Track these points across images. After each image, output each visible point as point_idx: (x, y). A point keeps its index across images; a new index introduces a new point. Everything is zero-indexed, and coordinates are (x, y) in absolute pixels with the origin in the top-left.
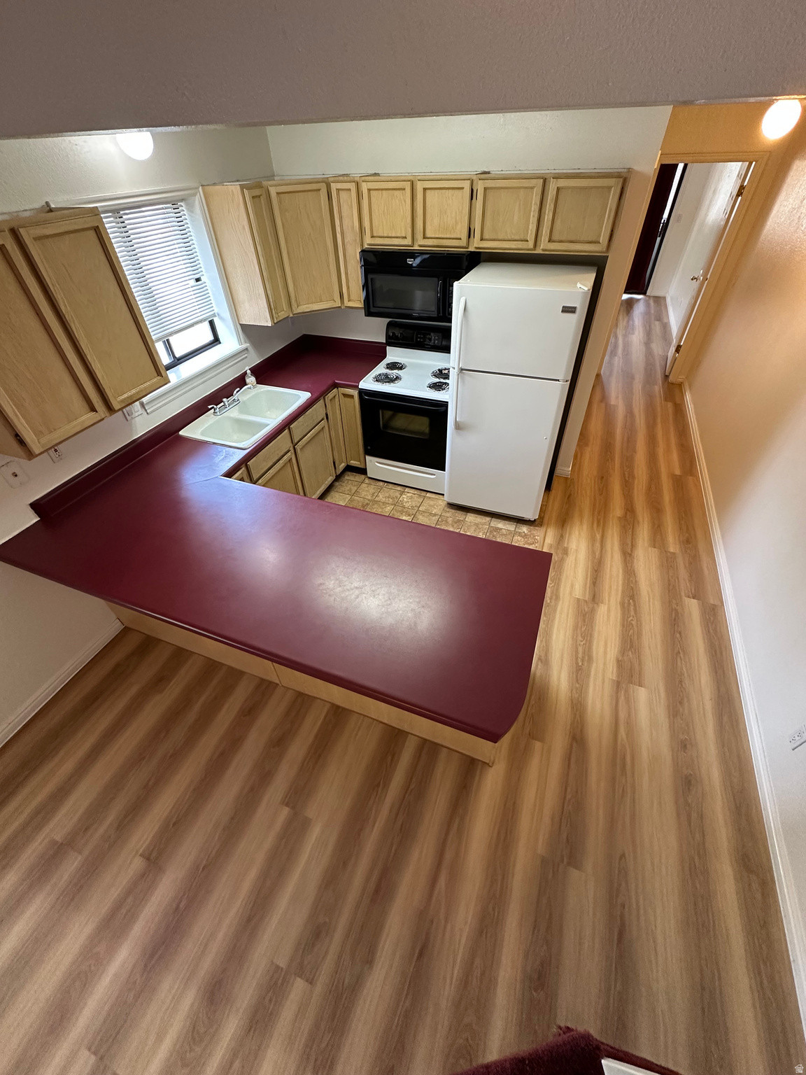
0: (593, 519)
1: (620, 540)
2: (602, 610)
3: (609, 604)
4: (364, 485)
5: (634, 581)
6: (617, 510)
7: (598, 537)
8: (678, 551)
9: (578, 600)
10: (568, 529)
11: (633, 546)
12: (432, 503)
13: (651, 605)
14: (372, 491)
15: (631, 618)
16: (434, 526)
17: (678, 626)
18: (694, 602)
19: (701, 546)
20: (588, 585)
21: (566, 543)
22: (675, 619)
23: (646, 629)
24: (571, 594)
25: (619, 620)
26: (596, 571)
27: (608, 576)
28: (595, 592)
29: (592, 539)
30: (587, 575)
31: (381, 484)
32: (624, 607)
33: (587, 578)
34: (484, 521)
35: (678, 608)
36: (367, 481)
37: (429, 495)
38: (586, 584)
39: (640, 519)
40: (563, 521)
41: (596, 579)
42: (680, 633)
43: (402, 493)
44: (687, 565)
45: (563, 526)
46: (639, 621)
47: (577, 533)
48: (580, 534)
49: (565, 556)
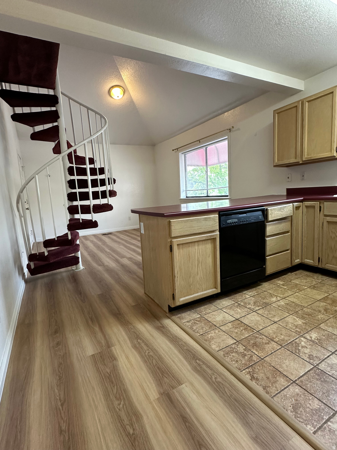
3: (151, 403)
9: (180, 383)
24: (192, 384)
28: (175, 407)
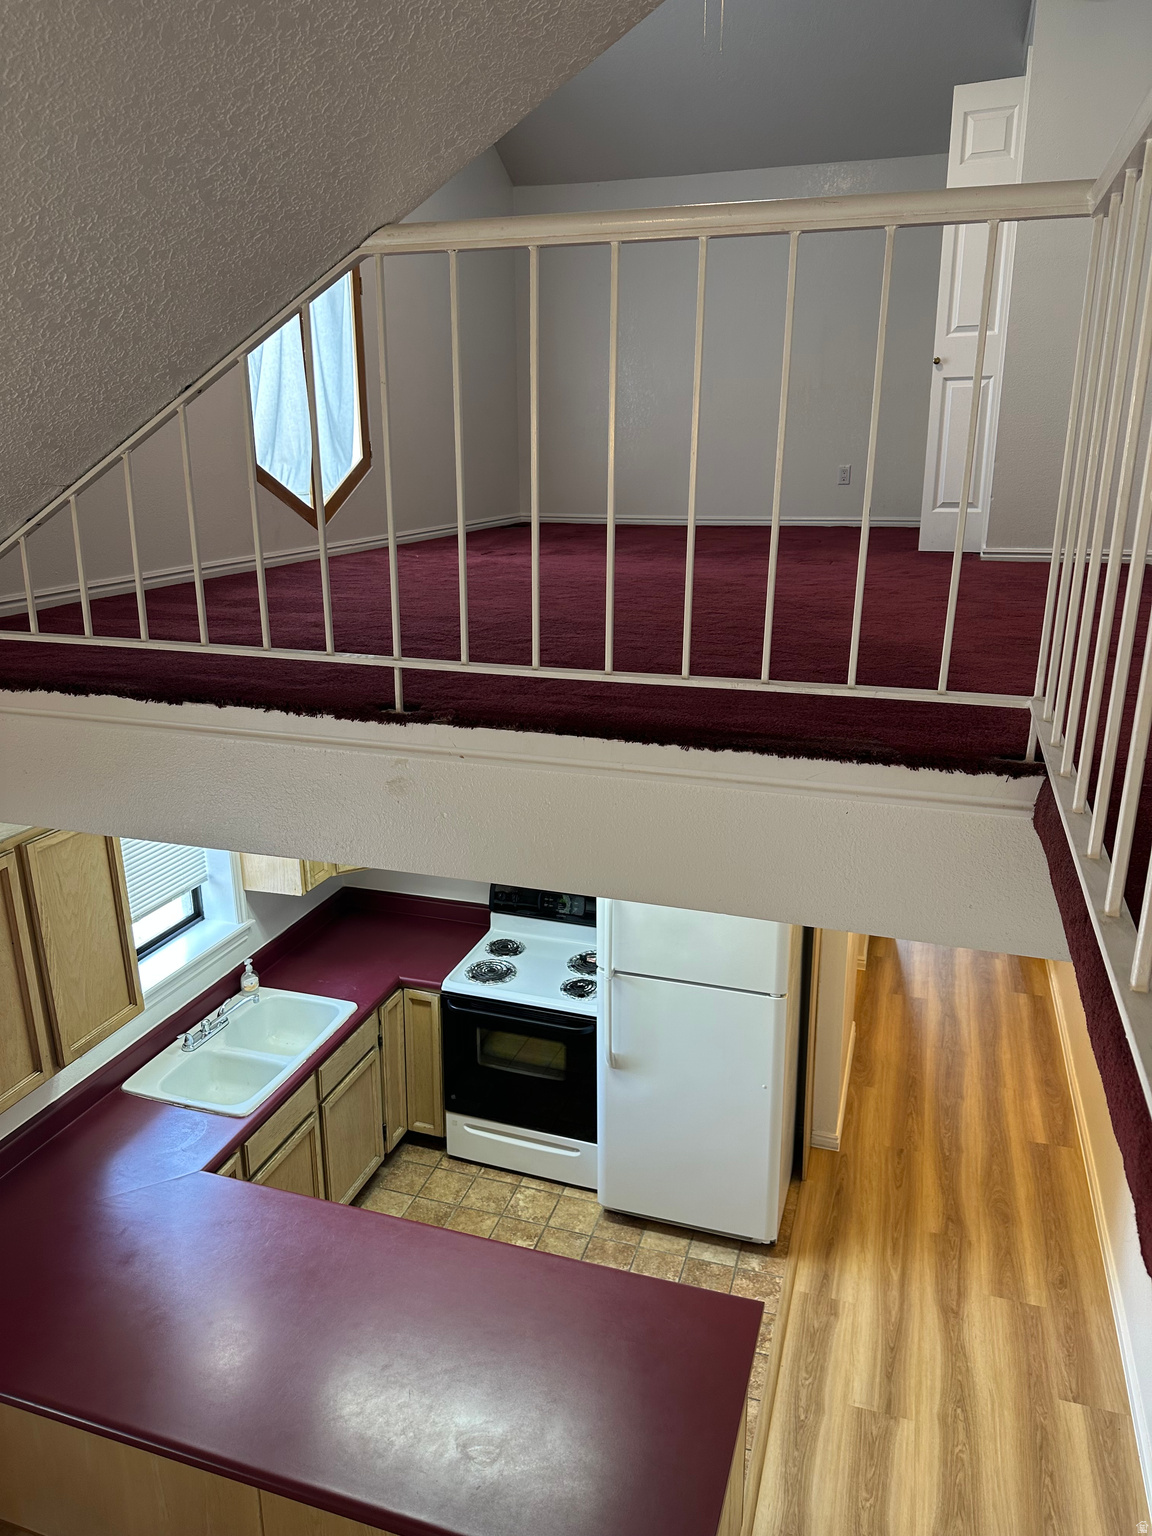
0: (885, 1239)
1: (937, 1284)
2: (905, 1430)
3: (917, 1421)
4: (439, 1173)
5: (964, 1369)
6: (929, 1217)
7: (895, 1276)
8: (1044, 1305)
9: (859, 1412)
10: (838, 1260)
11: (961, 1294)
12: (573, 1209)
13: (997, 1419)
14: (455, 1185)
15: (960, 1447)
16: (578, 1258)
17: (1047, 1461)
18: (1076, 1409)
19: (1087, 1292)
20: (878, 1380)
21: (834, 1292)
22: (1041, 1447)
23: (988, 1467)
24: (845, 1396)
25: (936, 1452)
26: (892, 1349)
27: (914, 1361)
28: (890, 1393)
29: (884, 1282)
30: (875, 1359)
31: (474, 1169)
32: (946, 1424)
33: (875, 1365)
34: (676, 1247)
35: (1046, 1422)
36: (445, 1163)
37: (568, 1192)
38: (874, 1376)
39: (974, 1238)
40: (829, 1246)
41: (892, 1365)
42: (1051, 1476)
43: (515, 1189)
44: (1062, 1331)
45: (828, 1255)
46: (975, 1453)
47: (855, 1269)
48: (860, 1270)
49: (832, 1318)
